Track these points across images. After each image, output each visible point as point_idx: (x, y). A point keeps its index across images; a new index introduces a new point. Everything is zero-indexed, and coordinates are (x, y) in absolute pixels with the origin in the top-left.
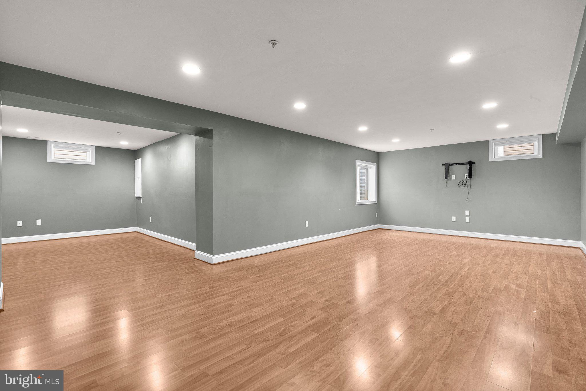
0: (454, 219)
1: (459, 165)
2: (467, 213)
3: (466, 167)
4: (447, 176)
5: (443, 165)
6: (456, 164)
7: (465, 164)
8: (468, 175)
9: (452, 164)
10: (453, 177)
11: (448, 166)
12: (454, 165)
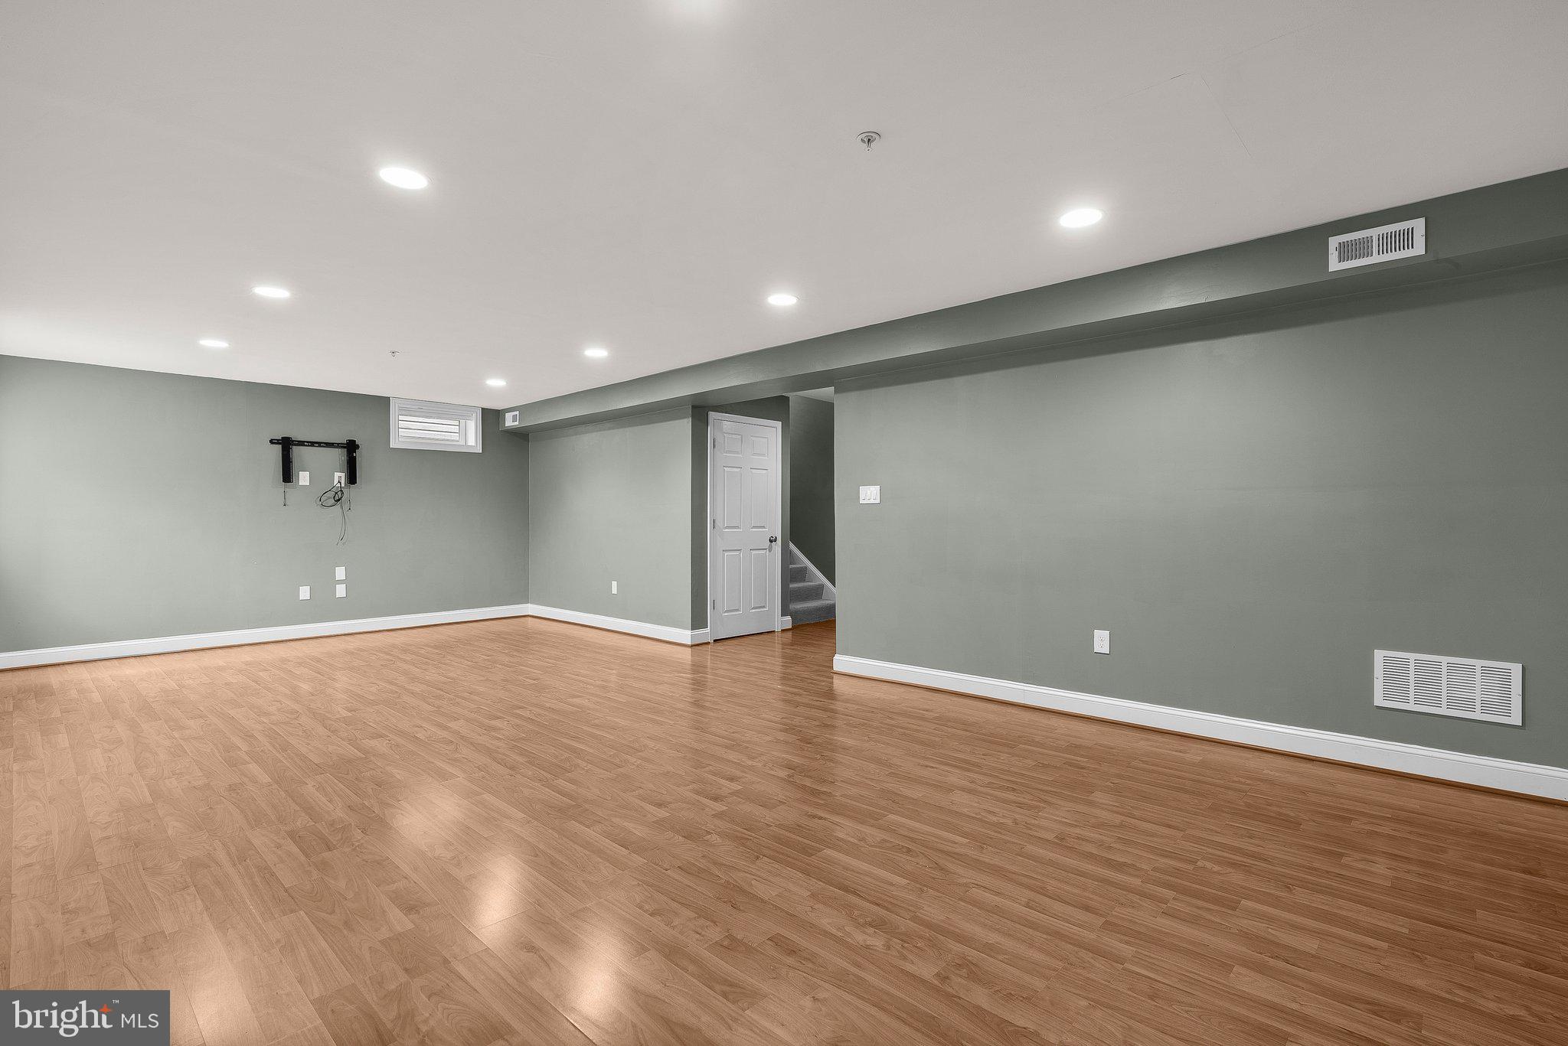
0: (304, 593)
1: (320, 446)
2: (340, 573)
3: (338, 456)
4: (287, 476)
5: (272, 442)
6: (312, 444)
7: (335, 447)
8: (343, 475)
9: (301, 443)
10: (303, 478)
11: (286, 445)
12: (306, 446)
